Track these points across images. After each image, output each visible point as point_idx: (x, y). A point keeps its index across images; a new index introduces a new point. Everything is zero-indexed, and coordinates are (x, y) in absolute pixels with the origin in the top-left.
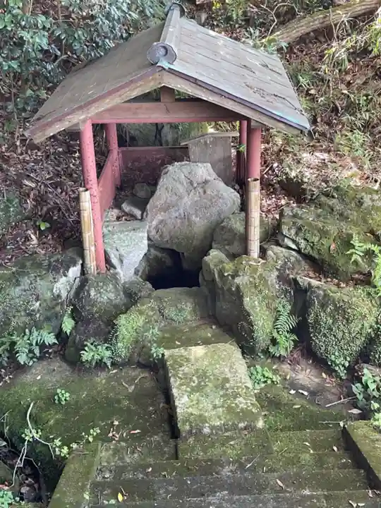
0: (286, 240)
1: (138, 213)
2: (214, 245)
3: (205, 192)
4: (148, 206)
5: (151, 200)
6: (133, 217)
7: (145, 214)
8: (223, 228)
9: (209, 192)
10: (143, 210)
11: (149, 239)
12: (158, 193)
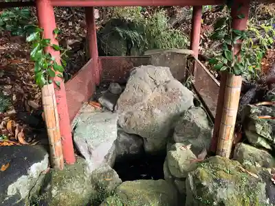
0: (259, 139)
1: (110, 105)
2: (176, 137)
3: (166, 90)
4: (119, 101)
5: (121, 96)
6: (107, 109)
7: (116, 107)
8: (185, 122)
9: (170, 90)
10: (115, 103)
11: (119, 126)
12: (126, 90)
